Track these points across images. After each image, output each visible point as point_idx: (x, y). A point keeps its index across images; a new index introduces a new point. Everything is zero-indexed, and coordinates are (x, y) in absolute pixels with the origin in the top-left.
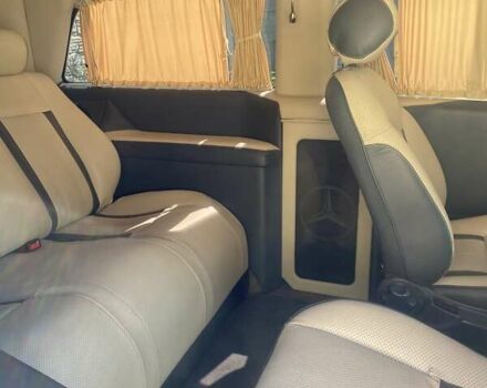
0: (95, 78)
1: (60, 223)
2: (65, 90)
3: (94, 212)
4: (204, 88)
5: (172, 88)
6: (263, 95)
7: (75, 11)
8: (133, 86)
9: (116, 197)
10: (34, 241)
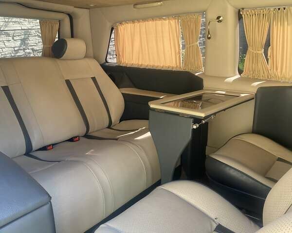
0: (119, 61)
1: (90, 130)
2: (103, 66)
3: (109, 127)
4: (169, 69)
5: (154, 68)
6: (196, 74)
7: (112, 29)
8: (136, 66)
9: (121, 121)
10: (76, 137)
